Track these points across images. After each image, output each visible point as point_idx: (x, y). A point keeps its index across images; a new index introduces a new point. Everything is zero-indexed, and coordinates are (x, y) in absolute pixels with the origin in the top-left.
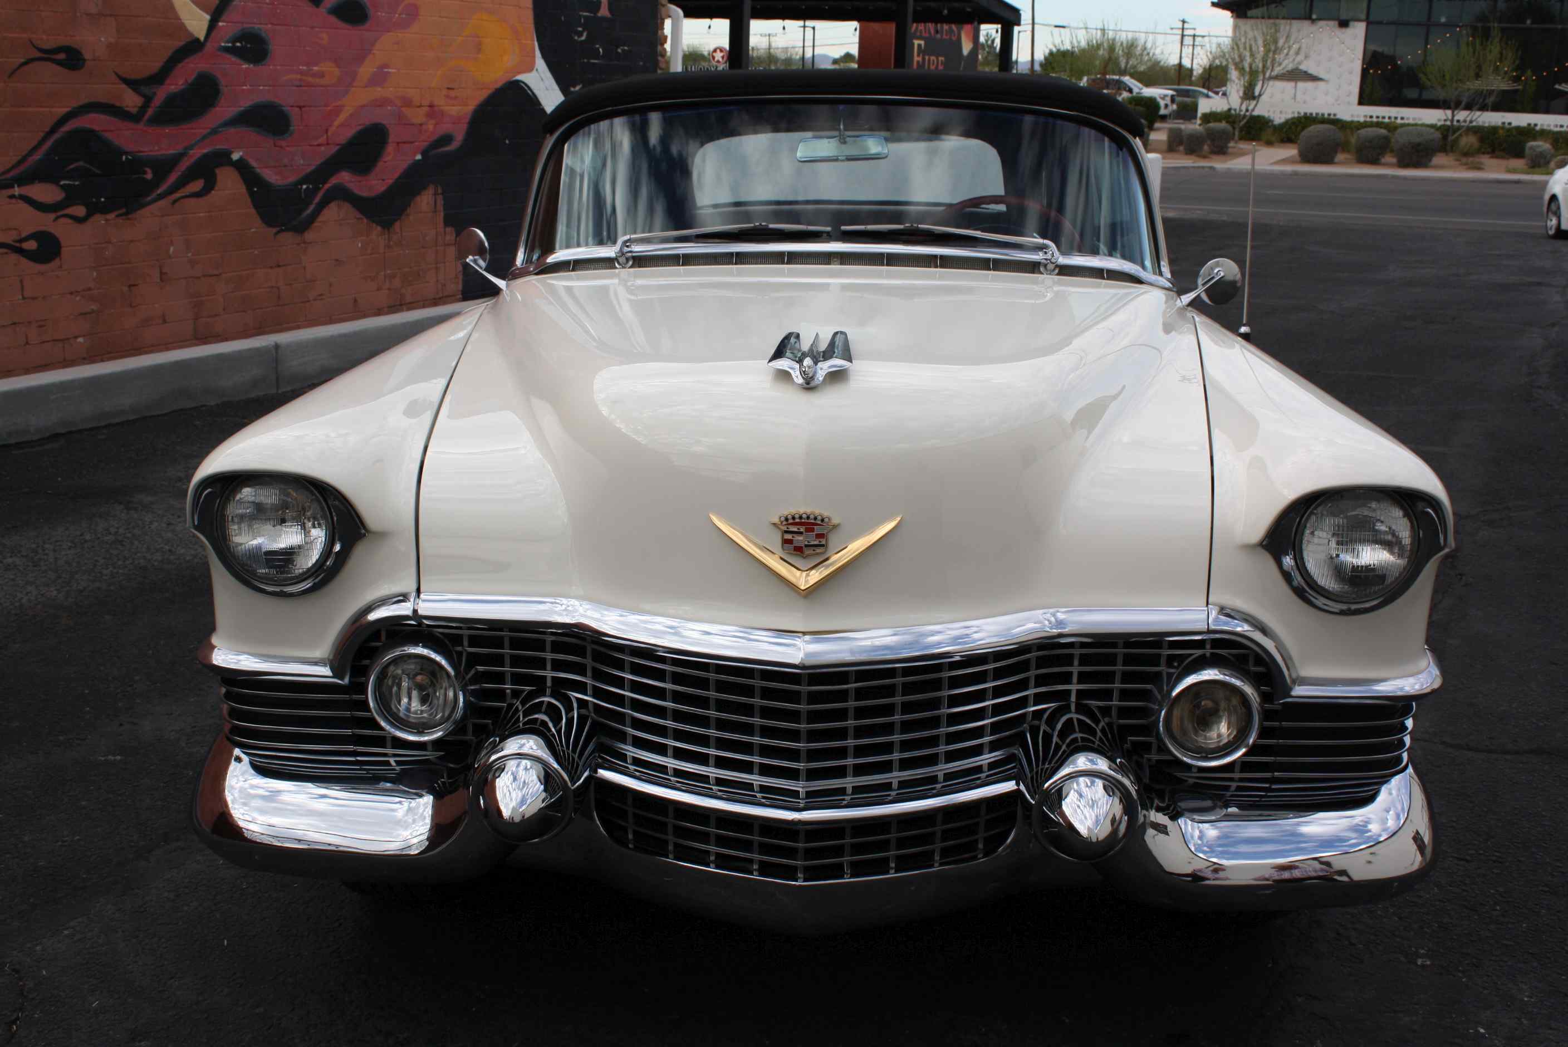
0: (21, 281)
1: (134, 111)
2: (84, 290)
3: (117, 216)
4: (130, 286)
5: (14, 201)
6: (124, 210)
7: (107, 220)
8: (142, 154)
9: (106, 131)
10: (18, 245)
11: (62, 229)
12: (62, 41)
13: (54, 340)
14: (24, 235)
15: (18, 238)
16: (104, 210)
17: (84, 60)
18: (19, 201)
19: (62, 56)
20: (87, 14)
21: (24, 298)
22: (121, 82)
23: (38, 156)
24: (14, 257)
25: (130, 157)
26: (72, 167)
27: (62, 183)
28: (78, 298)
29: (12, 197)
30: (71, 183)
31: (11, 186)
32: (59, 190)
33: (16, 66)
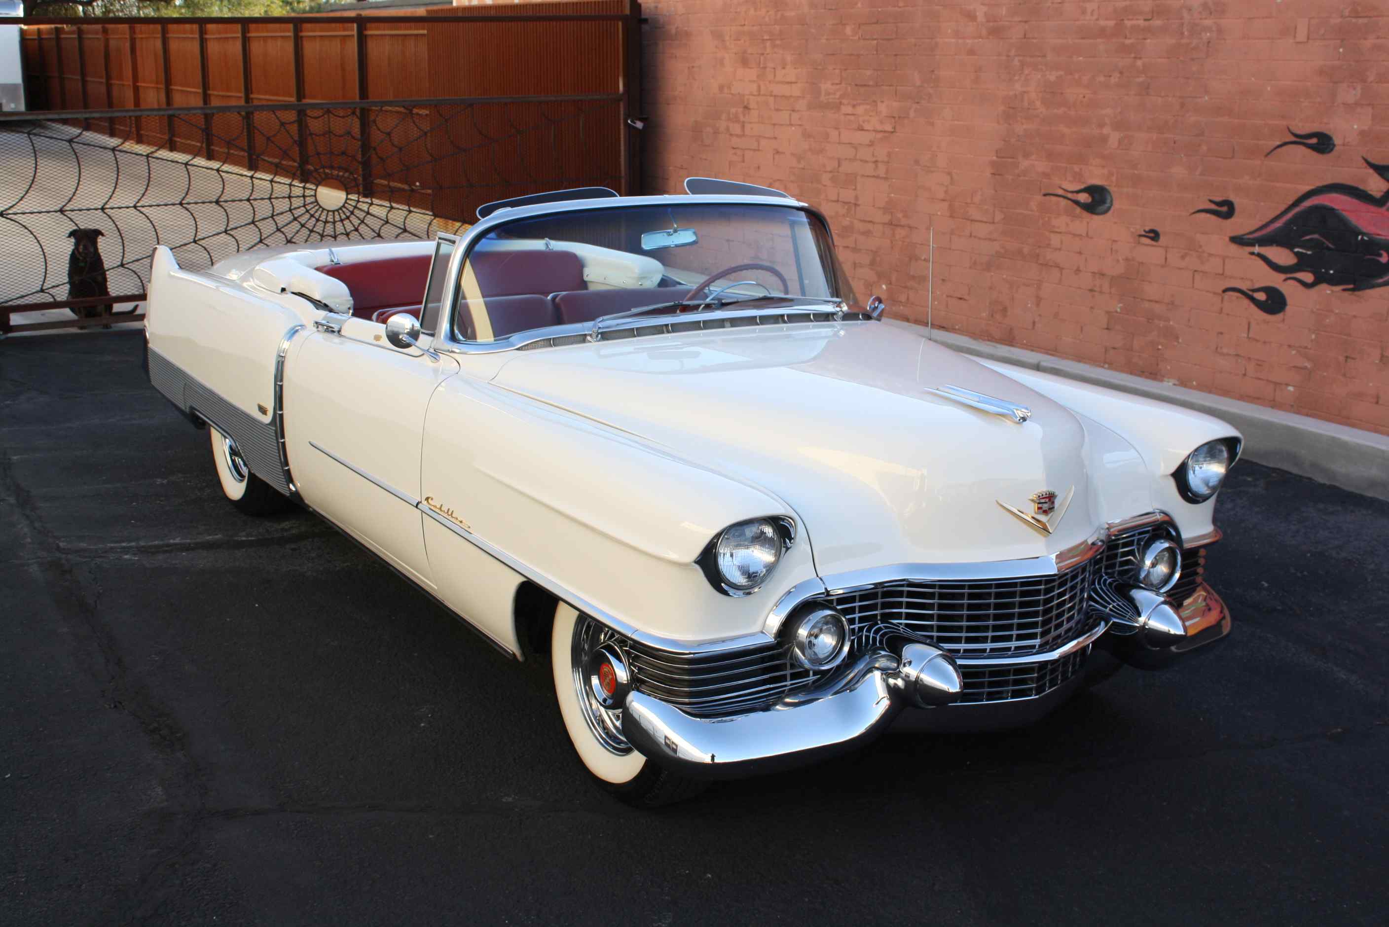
0: (1249, 324)
1: (1377, 194)
2: (1300, 347)
3: (1344, 290)
4: (1347, 357)
5: (1253, 257)
6: (1351, 286)
7: (1332, 291)
8: (1378, 237)
9: (1345, 211)
10: (1250, 293)
11: (1289, 289)
12: (1315, 128)
13: (1268, 381)
14: (1257, 286)
15: (1251, 288)
16: (1332, 281)
17: (1334, 145)
18: (1257, 258)
19: (1314, 141)
20: (1344, 104)
21: (1248, 337)
22: (1368, 167)
23: (1278, 224)
24: (1246, 302)
25: (1366, 238)
26: (1308, 237)
27: (1296, 250)
28: (1294, 352)
29: (1252, 254)
30: (1304, 251)
31: (1253, 245)
32: (1292, 255)
33: (1272, 148)
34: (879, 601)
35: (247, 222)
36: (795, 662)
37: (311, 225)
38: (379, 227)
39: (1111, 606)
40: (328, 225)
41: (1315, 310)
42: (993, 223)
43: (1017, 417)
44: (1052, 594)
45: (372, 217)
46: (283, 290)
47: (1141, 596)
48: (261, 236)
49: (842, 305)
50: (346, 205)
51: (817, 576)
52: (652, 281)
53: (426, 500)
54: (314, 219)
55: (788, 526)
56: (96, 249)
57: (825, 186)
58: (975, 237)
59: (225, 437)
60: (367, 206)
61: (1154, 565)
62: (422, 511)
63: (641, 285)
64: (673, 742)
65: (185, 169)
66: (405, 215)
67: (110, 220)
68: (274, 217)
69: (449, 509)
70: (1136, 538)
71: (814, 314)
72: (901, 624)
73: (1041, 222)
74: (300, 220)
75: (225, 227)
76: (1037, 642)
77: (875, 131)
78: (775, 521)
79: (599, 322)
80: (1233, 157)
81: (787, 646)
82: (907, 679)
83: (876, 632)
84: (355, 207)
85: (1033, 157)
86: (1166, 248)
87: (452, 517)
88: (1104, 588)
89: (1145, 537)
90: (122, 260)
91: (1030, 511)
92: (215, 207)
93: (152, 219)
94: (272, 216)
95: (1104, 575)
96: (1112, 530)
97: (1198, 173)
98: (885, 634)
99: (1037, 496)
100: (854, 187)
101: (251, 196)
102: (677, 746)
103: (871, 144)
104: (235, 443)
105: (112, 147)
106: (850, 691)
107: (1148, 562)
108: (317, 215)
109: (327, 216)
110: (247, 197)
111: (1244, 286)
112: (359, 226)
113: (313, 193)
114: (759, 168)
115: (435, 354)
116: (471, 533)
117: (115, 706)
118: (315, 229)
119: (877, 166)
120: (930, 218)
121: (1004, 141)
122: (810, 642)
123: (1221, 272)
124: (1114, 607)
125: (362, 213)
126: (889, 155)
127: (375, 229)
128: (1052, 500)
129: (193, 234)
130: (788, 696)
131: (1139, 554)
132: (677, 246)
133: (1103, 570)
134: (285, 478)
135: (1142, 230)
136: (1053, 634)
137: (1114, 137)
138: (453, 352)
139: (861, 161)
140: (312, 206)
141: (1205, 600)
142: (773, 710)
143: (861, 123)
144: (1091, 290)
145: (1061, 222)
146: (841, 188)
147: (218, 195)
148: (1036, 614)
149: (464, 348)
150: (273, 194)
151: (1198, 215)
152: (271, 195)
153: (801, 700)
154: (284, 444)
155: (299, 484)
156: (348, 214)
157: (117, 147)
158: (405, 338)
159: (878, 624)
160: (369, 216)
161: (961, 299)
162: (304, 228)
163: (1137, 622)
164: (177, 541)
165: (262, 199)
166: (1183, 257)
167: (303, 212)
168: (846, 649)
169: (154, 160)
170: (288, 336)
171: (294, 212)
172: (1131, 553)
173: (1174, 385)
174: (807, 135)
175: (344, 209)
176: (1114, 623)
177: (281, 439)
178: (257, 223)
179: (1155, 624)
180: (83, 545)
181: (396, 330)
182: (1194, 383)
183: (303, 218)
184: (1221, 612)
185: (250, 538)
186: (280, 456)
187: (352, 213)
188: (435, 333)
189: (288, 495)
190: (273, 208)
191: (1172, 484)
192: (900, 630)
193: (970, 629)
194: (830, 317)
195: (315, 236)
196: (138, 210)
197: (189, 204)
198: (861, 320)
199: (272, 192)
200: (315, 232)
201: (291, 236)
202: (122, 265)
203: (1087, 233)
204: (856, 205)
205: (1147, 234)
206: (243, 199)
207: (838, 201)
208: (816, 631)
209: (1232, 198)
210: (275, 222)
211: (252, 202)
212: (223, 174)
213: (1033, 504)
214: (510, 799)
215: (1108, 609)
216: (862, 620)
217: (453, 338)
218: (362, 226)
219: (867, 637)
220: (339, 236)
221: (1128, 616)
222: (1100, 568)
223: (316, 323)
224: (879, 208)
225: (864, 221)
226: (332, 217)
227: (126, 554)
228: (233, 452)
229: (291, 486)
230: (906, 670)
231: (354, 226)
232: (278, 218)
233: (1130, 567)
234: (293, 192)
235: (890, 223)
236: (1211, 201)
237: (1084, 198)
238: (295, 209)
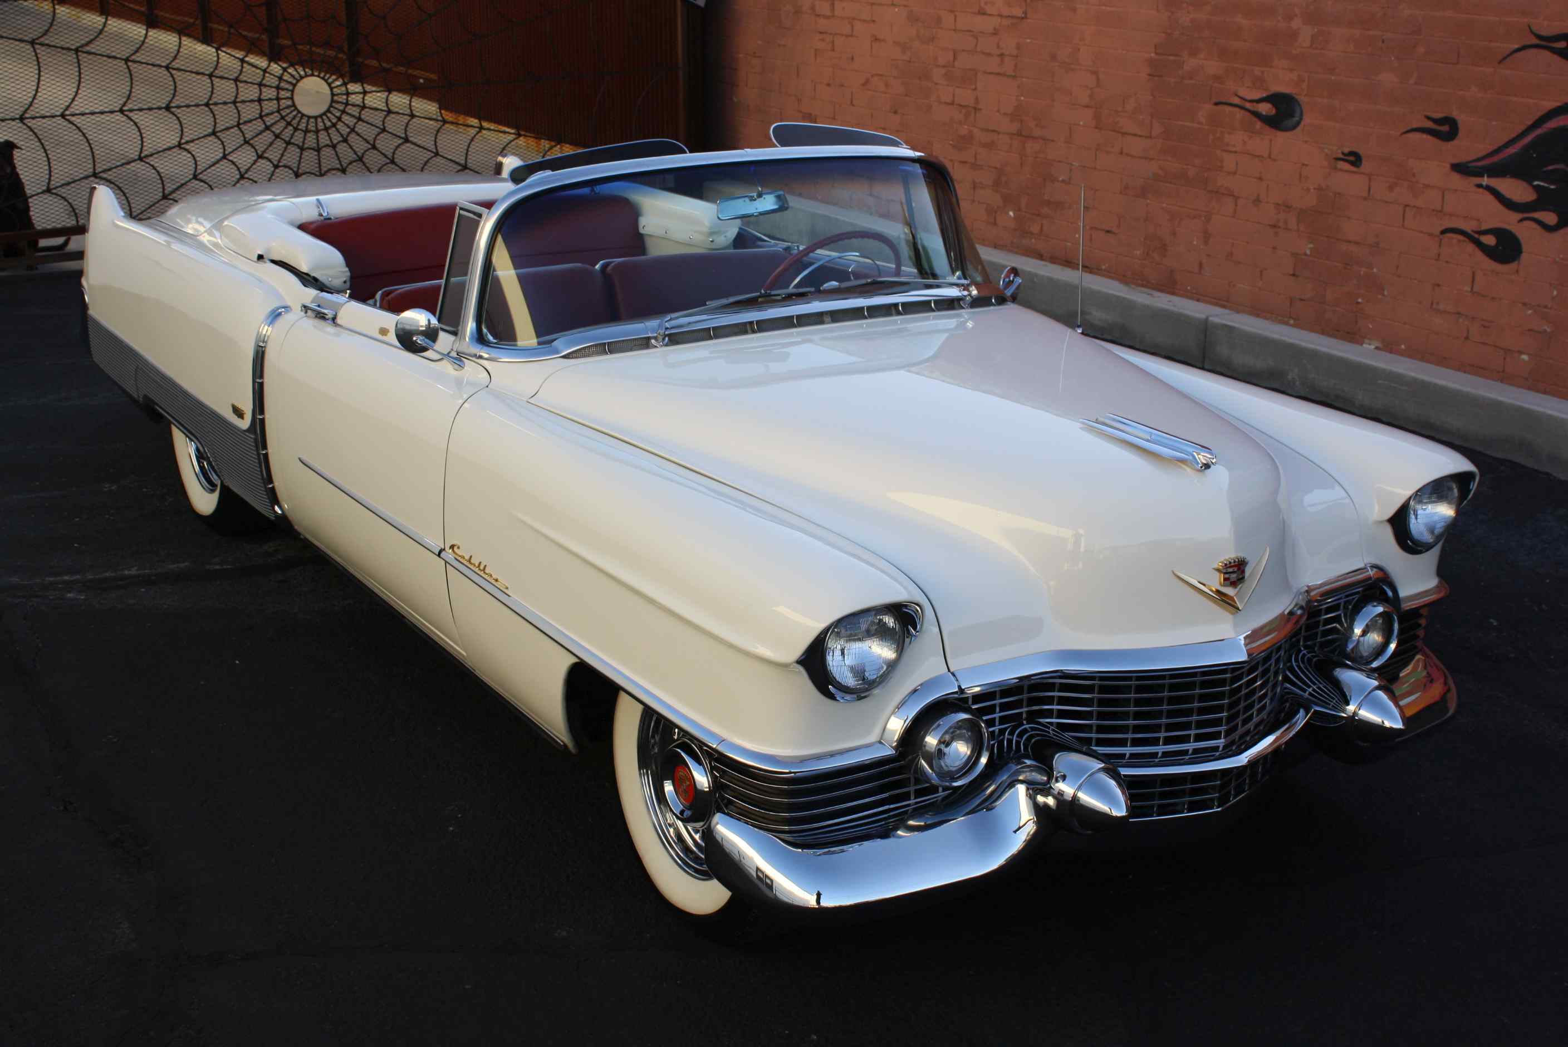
0: (1474, 273)
2: (1539, 306)
5: (1481, 190)
10: (1476, 236)
11: (1526, 232)
12: (1564, 28)
13: (1496, 346)
14: (1484, 227)
15: (1475, 229)
18: (1487, 193)
21: (1472, 291)
23: (1512, 150)
24: (1471, 247)
26: (1551, 168)
27: (1536, 183)
28: (1530, 312)
29: (1479, 186)
30: (1546, 185)
31: (1480, 175)
32: (1530, 190)
33: (1508, 52)
34: (1025, 696)
35: (206, 133)
36: (920, 776)
37: (287, 135)
38: (374, 136)
39: (1310, 690)
40: (309, 135)
41: (1558, 259)
42: (1150, 137)
43: (1198, 463)
44: (1240, 683)
45: (365, 124)
46: (260, 257)
47: (1350, 677)
48: (224, 150)
49: (971, 289)
50: (332, 109)
51: (949, 671)
52: (725, 236)
53: (450, 548)
54: (291, 128)
55: (914, 615)
56: (14, 167)
57: (936, 84)
58: (1127, 155)
59: (191, 440)
60: (358, 111)
61: (1364, 633)
62: (446, 562)
63: (712, 241)
64: (767, 876)
65: (125, 66)
66: (406, 121)
67: (31, 133)
68: (241, 126)
69: (480, 563)
70: (1342, 601)
71: (936, 302)
72: (1051, 724)
73: (1211, 137)
74: (273, 129)
75: (178, 139)
76: (1221, 742)
77: (1001, 16)
78: (897, 609)
79: (666, 322)
80: (1457, 63)
81: (910, 757)
82: (1060, 797)
83: (1020, 736)
84: (343, 112)
85: (1202, 56)
86: (1370, 176)
87: (485, 573)
88: (1302, 666)
89: (1354, 599)
90: (49, 183)
91: (1215, 581)
92: (165, 114)
93: (85, 131)
94: (238, 125)
95: (1302, 649)
96: (1313, 594)
97: (1412, 81)
98: (1031, 737)
99: (1223, 565)
100: (974, 87)
101: (210, 99)
102: (772, 881)
103: (995, 33)
104: (203, 448)
105: (30, 40)
106: (987, 811)
107: (1358, 631)
108: (295, 122)
109: (308, 124)
110: (206, 101)
111: (1468, 227)
112: (348, 136)
113: (289, 95)
114: (853, 58)
115: (459, 359)
116: (509, 596)
117: (65, 808)
118: (292, 141)
119: (1002, 61)
120: (1070, 129)
121: (1164, 33)
122: (940, 751)
123: (1439, 208)
124: (1314, 690)
125: (351, 119)
126: (1018, 47)
127: (369, 139)
128: (1242, 568)
129: (138, 149)
130: (912, 818)
131: (1346, 622)
132: (761, 214)
133: (1301, 643)
134: (269, 498)
135: (1340, 151)
136: (1241, 730)
137: (1306, 33)
138: (481, 357)
139: (983, 53)
140: (288, 111)
141: (1425, 667)
142: (893, 836)
143: (982, 5)
144: (1274, 226)
145: (1237, 139)
146: (958, 87)
147: (169, 99)
148: (1220, 709)
149: (494, 353)
150: (239, 96)
151: (1411, 135)
152: (236, 97)
153: (929, 822)
154: (266, 456)
155: (286, 506)
156: (334, 121)
157: (37, 39)
158: (420, 340)
159: (1023, 725)
160: (360, 123)
161: (1108, 232)
162: (279, 140)
163: (1344, 711)
164: (134, 571)
165: (225, 103)
166: (1391, 188)
167: (277, 119)
168: (984, 760)
169: (85, 55)
170: (269, 321)
171: (266, 119)
172: (1337, 619)
173: (1377, 348)
174: (913, 18)
175: (329, 115)
176: (1315, 711)
177: (263, 450)
178: (218, 134)
179: (1366, 714)
180: (15, 580)
181: (408, 327)
182: (1403, 347)
183: (277, 127)
184: (1445, 683)
185: (225, 567)
186: (261, 471)
187: (339, 119)
188: (458, 330)
189: (274, 518)
190: (239, 115)
191: (1388, 532)
192: (1049, 733)
193: (1137, 729)
194: (956, 303)
195: (293, 149)
196: (68, 120)
197: (131, 111)
198: (994, 305)
199: (237, 93)
200: (293, 144)
201: (263, 149)
202: (48, 190)
203: (1270, 156)
204: (975, 109)
205: (1346, 158)
206: (201, 103)
207: (952, 104)
208: (947, 737)
209: (1455, 114)
210: (242, 132)
211: (211, 107)
212: (174, 72)
213: (1217, 574)
214: (564, 933)
215: (1307, 692)
216: (1003, 720)
217: (480, 339)
218: (353, 135)
219: (1010, 741)
220: (324, 149)
221: (1334, 701)
222: (1298, 641)
223: (305, 307)
224: (1005, 114)
225: (988, 130)
226: (314, 125)
227: (70, 592)
228: (200, 456)
229: (276, 508)
230: (1061, 786)
231: (342, 135)
232: (245, 127)
233: (1335, 636)
234: (264, 94)
235: (1019, 134)
236: (1428, 118)
237: (1265, 108)
238: (268, 115)
